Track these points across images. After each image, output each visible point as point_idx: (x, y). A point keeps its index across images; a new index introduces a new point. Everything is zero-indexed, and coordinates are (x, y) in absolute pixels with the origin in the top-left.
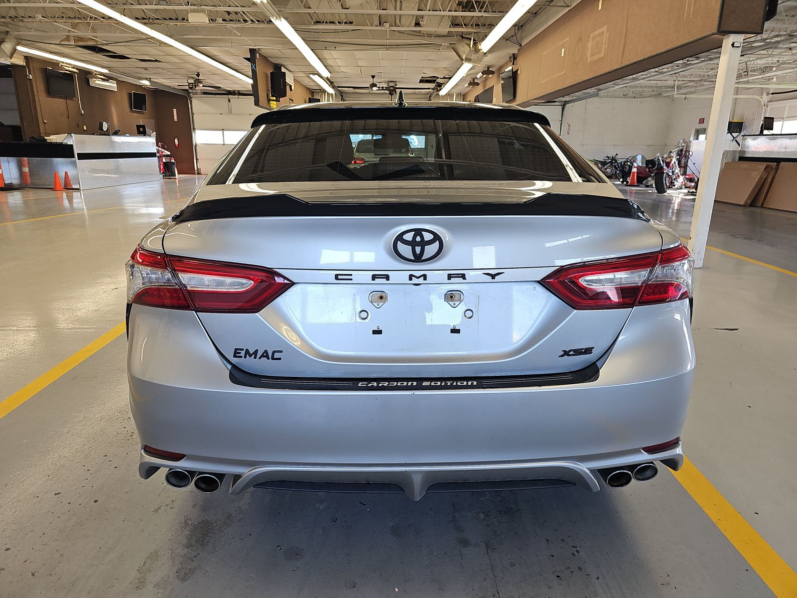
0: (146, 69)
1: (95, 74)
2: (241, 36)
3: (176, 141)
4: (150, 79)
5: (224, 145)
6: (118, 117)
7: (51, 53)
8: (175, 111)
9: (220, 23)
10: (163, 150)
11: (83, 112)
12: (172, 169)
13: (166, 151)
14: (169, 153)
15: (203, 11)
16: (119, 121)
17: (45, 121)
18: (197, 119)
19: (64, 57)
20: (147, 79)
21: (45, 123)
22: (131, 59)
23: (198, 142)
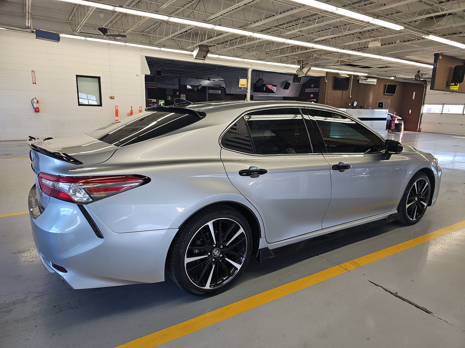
0: (386, 71)
1: (360, 77)
2: (421, 48)
3: (410, 111)
4: (395, 76)
5: (441, 114)
6: (373, 98)
7: (334, 69)
8: (414, 93)
9: (399, 43)
10: (396, 116)
11: (351, 97)
12: (399, 128)
13: (398, 117)
14: (401, 118)
15: (378, 40)
16: (373, 101)
17: (328, 102)
18: (427, 98)
19: (341, 70)
20: (393, 76)
21: (328, 103)
22: (373, 68)
23: (423, 112)
